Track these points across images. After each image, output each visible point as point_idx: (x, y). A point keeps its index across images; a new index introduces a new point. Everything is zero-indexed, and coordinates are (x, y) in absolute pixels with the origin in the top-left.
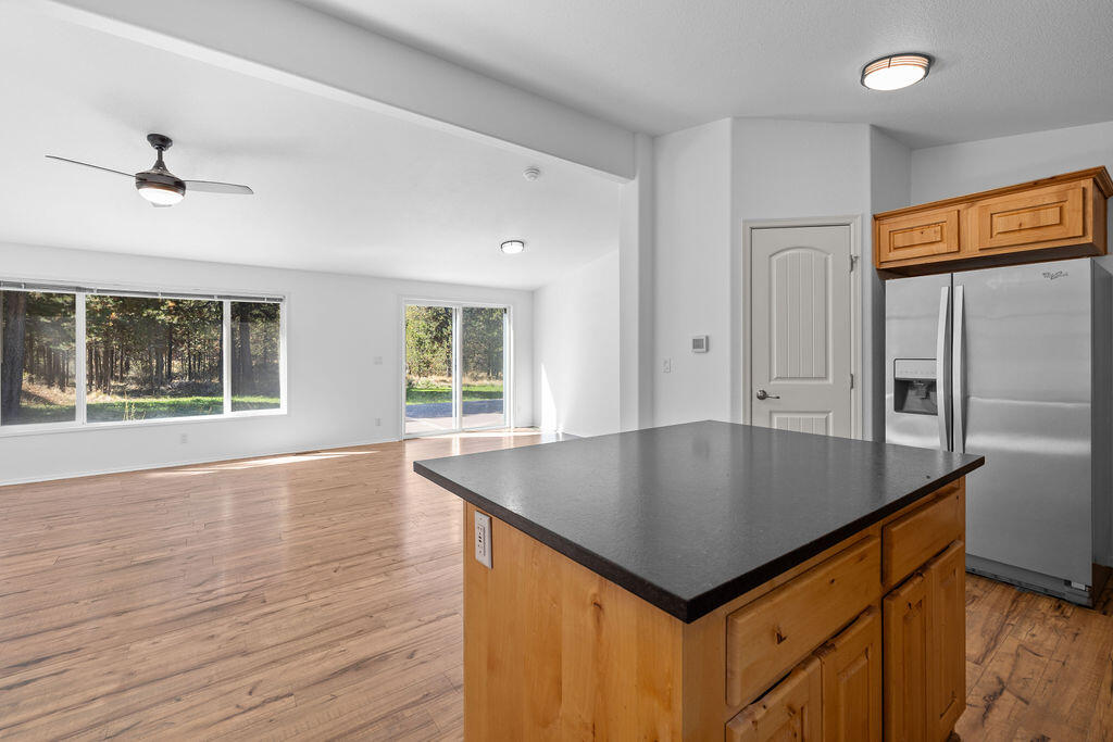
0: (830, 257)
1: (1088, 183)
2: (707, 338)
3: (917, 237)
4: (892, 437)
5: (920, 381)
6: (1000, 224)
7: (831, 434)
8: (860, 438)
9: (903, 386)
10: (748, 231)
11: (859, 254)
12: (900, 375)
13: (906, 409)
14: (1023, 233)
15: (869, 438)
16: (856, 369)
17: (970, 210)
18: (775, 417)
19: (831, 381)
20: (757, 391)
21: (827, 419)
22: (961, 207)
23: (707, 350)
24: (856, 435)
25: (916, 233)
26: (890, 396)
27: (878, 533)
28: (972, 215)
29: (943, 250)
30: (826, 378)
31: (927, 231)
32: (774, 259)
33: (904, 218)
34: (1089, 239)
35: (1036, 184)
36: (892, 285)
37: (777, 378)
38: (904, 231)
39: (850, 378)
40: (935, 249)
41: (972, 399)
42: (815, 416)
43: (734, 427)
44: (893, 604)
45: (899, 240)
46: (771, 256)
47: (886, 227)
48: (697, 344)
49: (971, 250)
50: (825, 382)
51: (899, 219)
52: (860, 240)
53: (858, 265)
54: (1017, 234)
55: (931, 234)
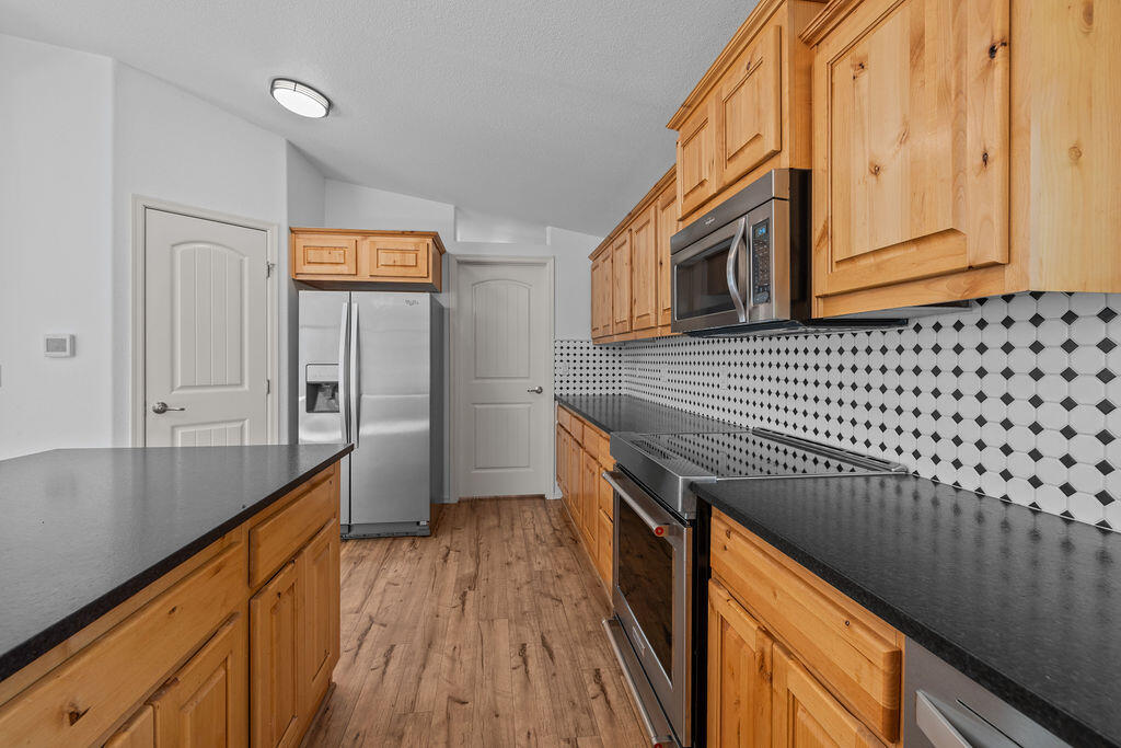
0: (246, 259)
1: (429, 241)
2: (73, 338)
3: (326, 257)
4: (305, 436)
5: (327, 384)
6: (384, 258)
7: (247, 443)
8: (276, 443)
9: (314, 389)
10: (141, 209)
11: (275, 262)
12: (312, 379)
13: (316, 409)
14: (396, 268)
15: (285, 442)
16: (272, 375)
17: (364, 242)
18: (179, 432)
19: (246, 387)
20: (153, 403)
21: (242, 427)
22: (358, 238)
23: (73, 353)
24: (272, 440)
25: (325, 253)
26: (302, 398)
27: (244, 537)
28: (366, 246)
29: (344, 271)
30: (241, 384)
31: (333, 252)
32: (179, 250)
33: (316, 236)
34: (430, 280)
35: (403, 234)
36: (306, 296)
37: (182, 387)
38: (316, 248)
39: (266, 385)
40: (339, 269)
41: (363, 396)
42: (228, 426)
43: (117, 452)
44: (259, 601)
45: (312, 255)
46: (173, 246)
47: (302, 241)
48: (54, 345)
49: (364, 276)
50: (239, 389)
51: (312, 236)
52: (276, 247)
53: (274, 273)
54: (391, 268)
55: (337, 256)
